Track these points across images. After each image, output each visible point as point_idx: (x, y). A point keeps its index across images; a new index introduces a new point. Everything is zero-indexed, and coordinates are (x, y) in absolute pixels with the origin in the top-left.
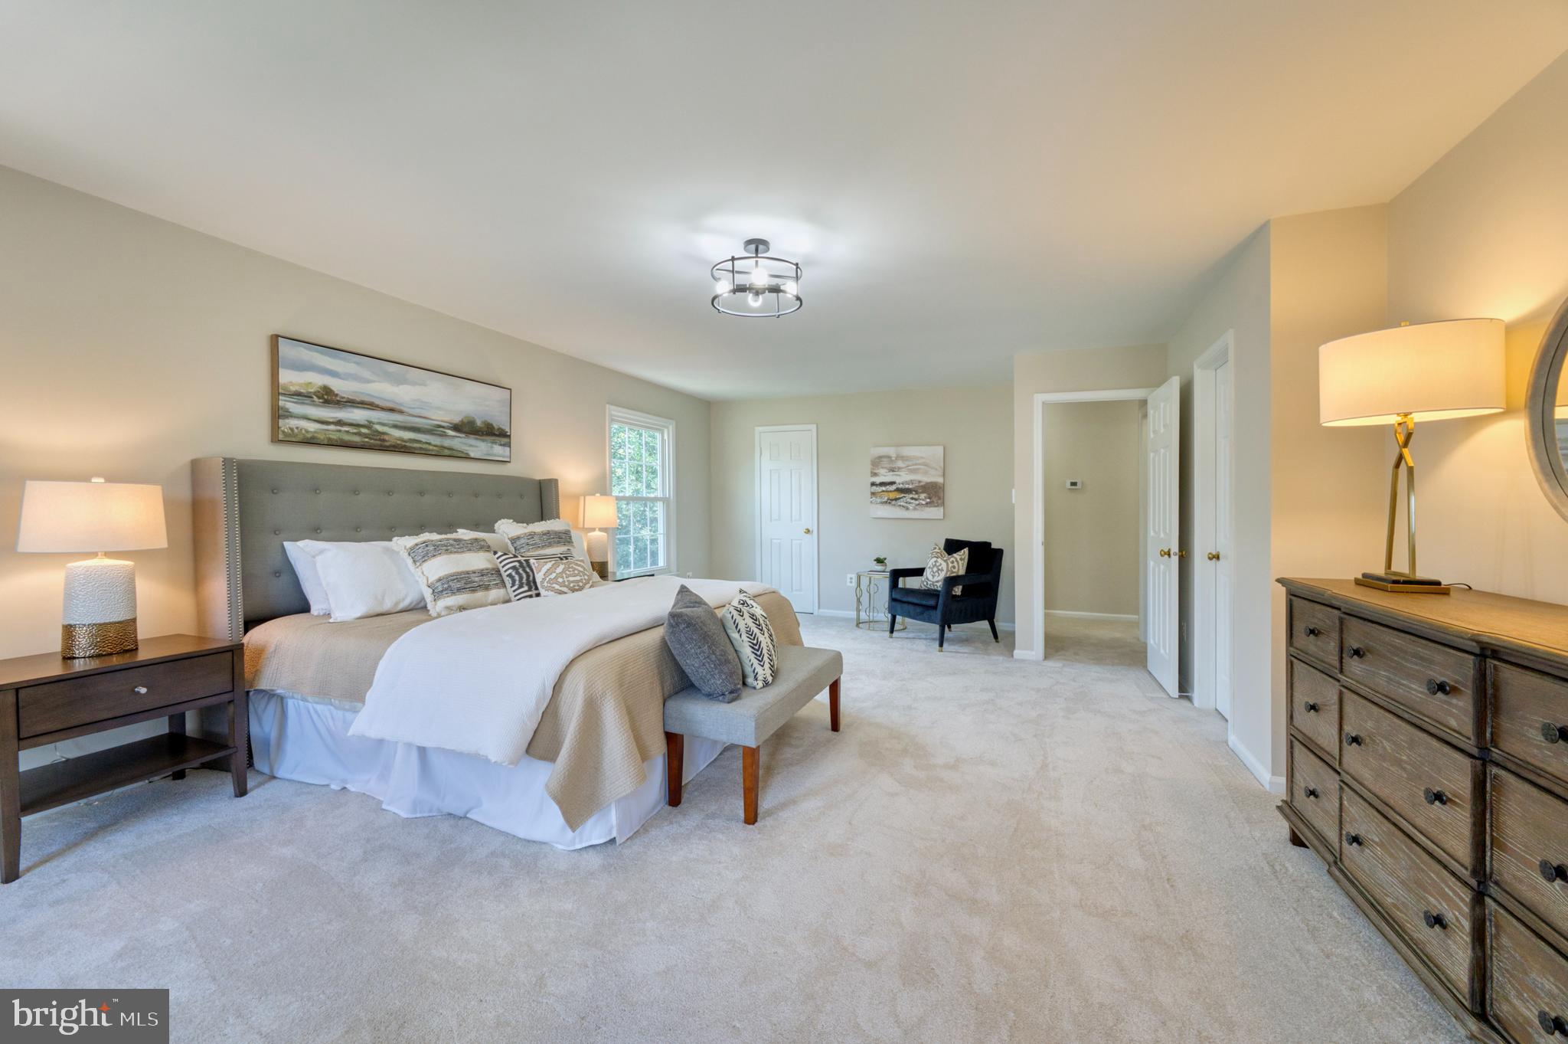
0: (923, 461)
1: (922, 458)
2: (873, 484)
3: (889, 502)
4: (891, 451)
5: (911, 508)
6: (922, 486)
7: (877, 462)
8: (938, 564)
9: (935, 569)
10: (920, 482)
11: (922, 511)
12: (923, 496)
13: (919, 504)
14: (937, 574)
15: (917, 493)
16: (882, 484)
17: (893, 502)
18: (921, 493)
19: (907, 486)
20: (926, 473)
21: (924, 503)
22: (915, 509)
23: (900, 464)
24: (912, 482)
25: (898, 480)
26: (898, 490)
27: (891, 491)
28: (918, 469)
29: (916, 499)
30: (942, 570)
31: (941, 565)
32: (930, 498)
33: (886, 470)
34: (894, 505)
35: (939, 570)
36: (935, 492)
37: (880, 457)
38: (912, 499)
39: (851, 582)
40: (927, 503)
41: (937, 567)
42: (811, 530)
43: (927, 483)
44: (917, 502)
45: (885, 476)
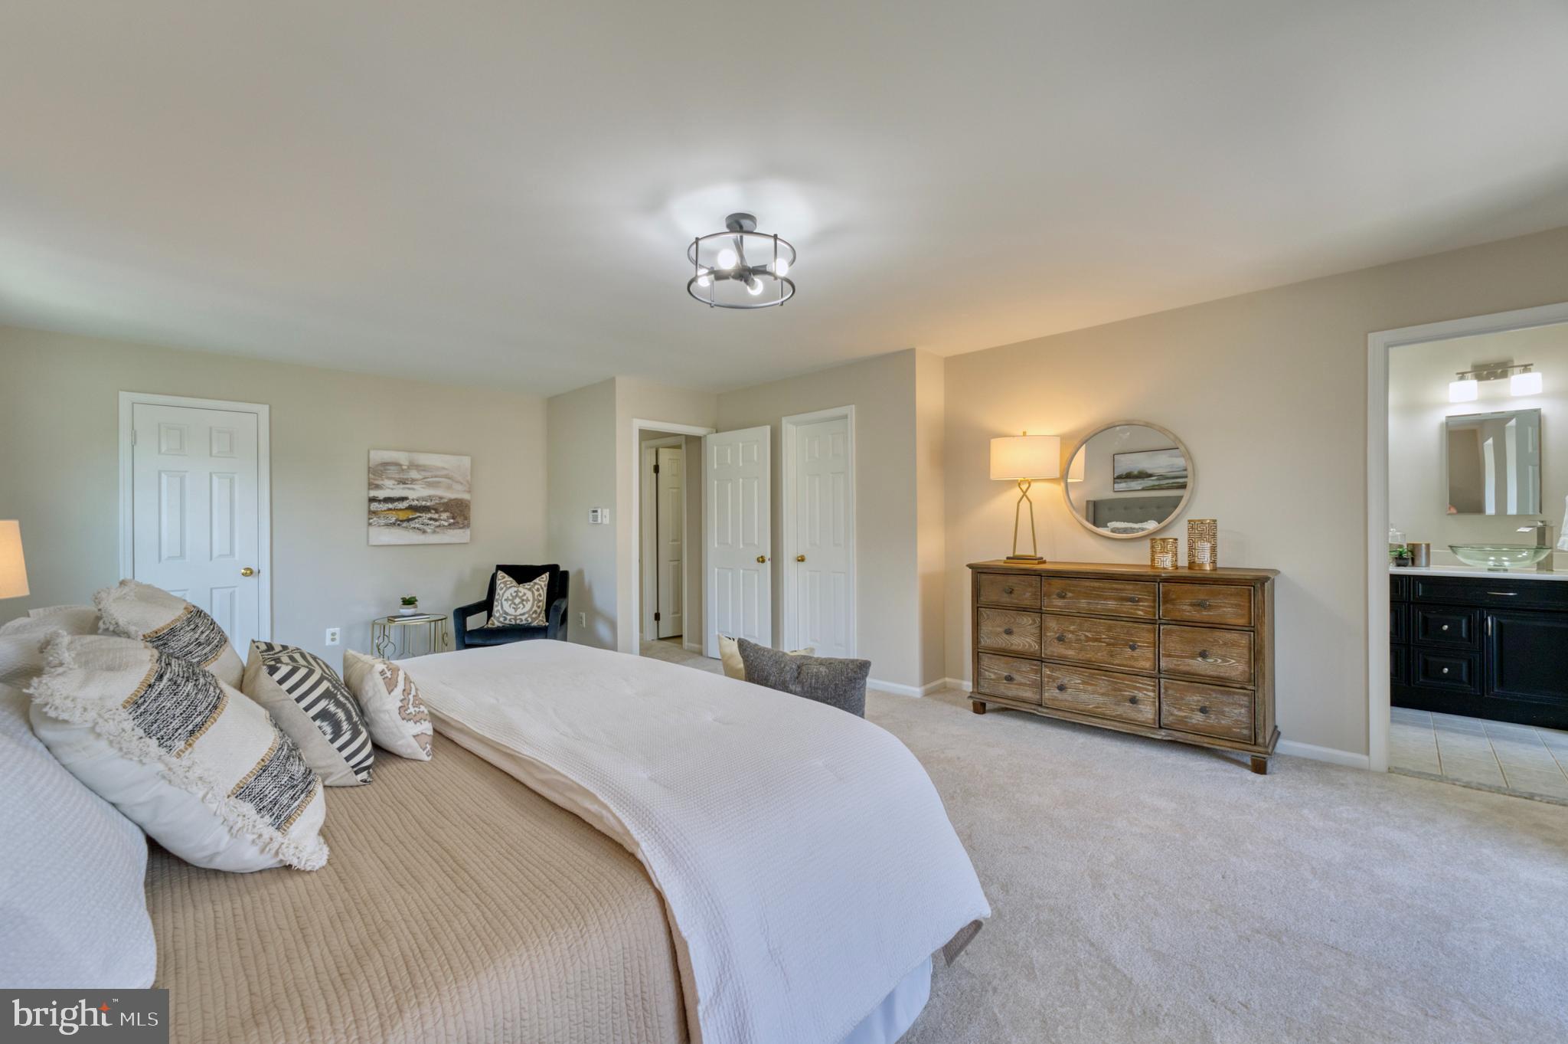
0: (444, 472)
1: (444, 468)
2: (372, 500)
3: (398, 524)
4: (402, 458)
5: (429, 531)
6: (443, 504)
7: (377, 472)
8: (520, 594)
9: (517, 601)
10: (441, 498)
11: (444, 533)
12: (444, 516)
13: (439, 526)
14: (521, 606)
15: (437, 511)
16: (387, 500)
17: (405, 524)
18: (442, 512)
19: (424, 503)
20: (449, 488)
21: (446, 524)
22: (434, 532)
23: (414, 474)
24: (430, 498)
25: (411, 495)
26: (411, 508)
27: (401, 510)
28: (439, 482)
29: (435, 520)
30: (527, 600)
31: (525, 594)
32: (453, 518)
33: (393, 482)
34: (407, 528)
35: (523, 600)
36: (461, 511)
37: (385, 464)
38: (431, 519)
39: (333, 640)
40: (450, 525)
41: (520, 598)
42: (255, 570)
43: (451, 500)
44: (437, 523)
45: (392, 489)
